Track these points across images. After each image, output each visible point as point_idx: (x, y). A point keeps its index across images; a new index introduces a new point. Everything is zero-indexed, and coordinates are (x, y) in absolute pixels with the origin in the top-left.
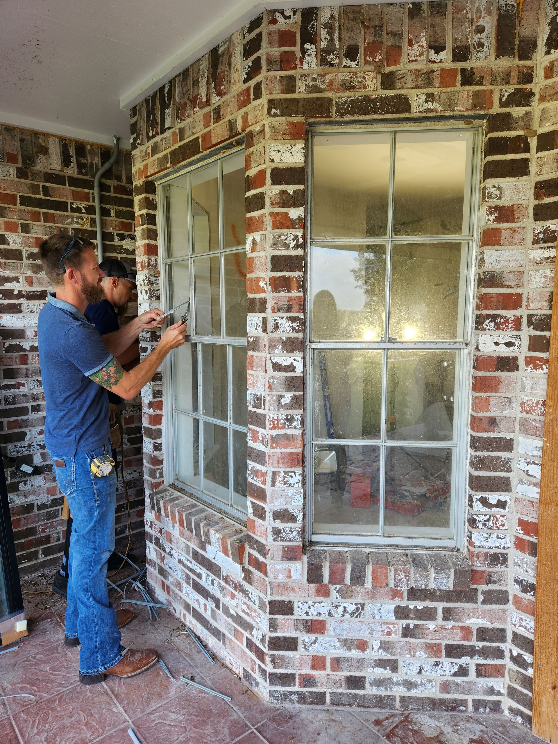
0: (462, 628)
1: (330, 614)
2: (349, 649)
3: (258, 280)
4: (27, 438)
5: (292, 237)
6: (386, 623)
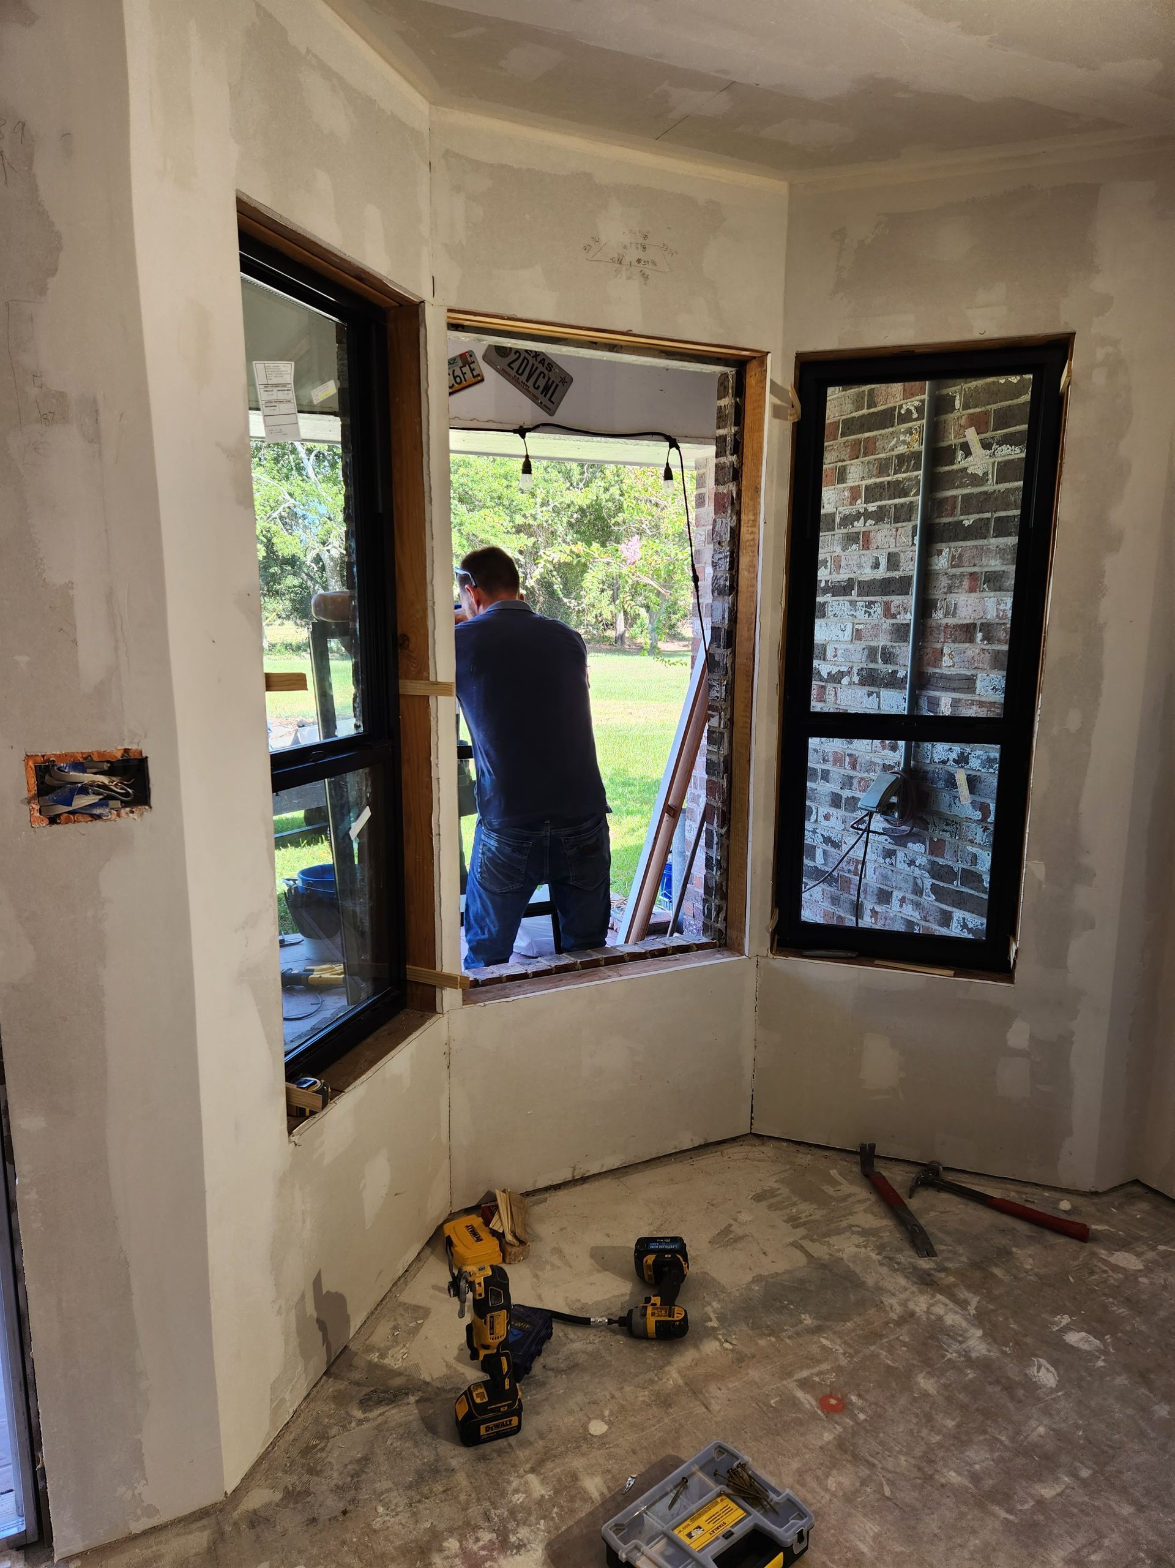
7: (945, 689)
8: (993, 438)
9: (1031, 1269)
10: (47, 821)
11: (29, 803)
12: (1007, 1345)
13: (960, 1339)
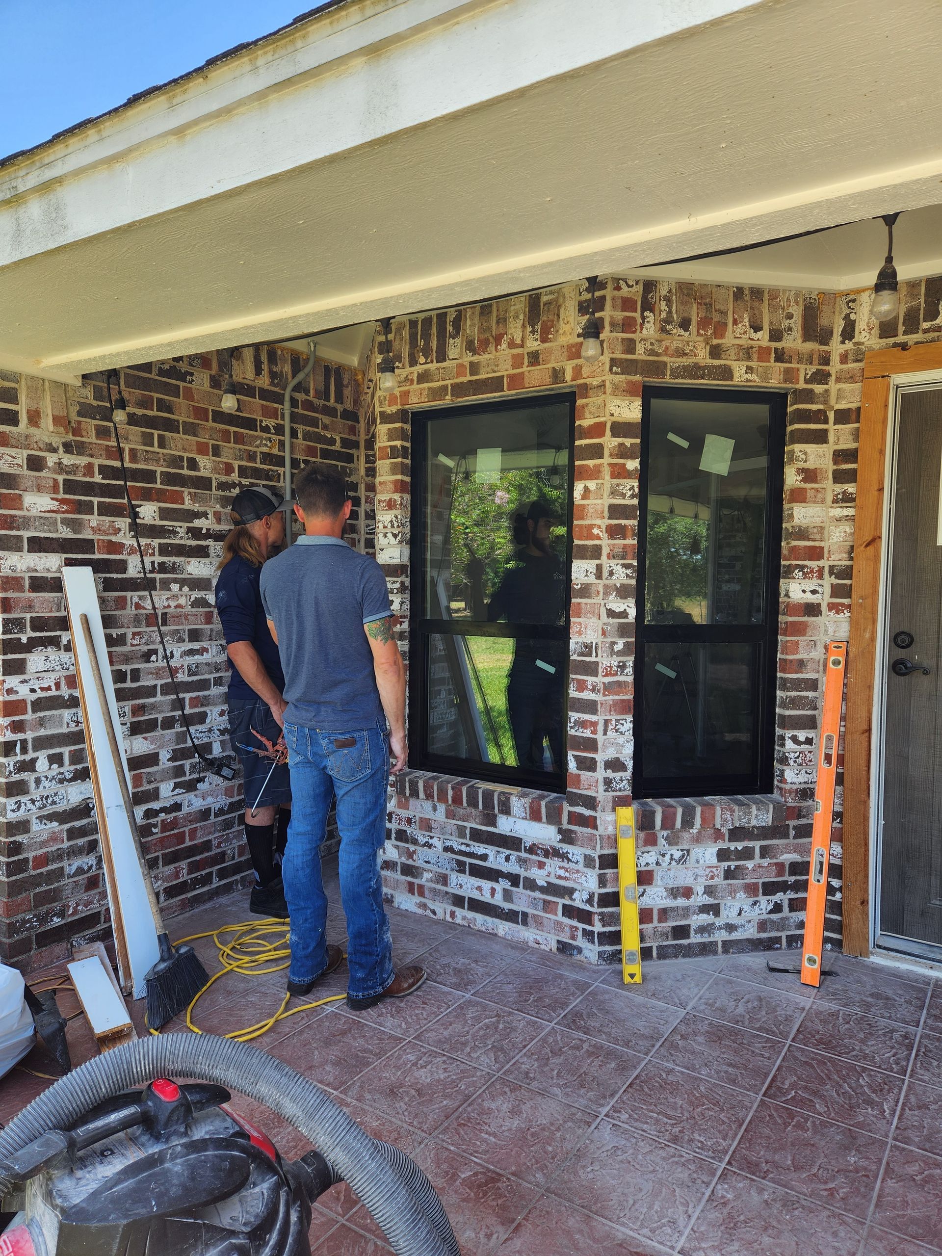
0: (776, 864)
1: (658, 863)
2: (675, 898)
3: (591, 527)
4: (208, 721)
5: (629, 487)
6: (710, 867)
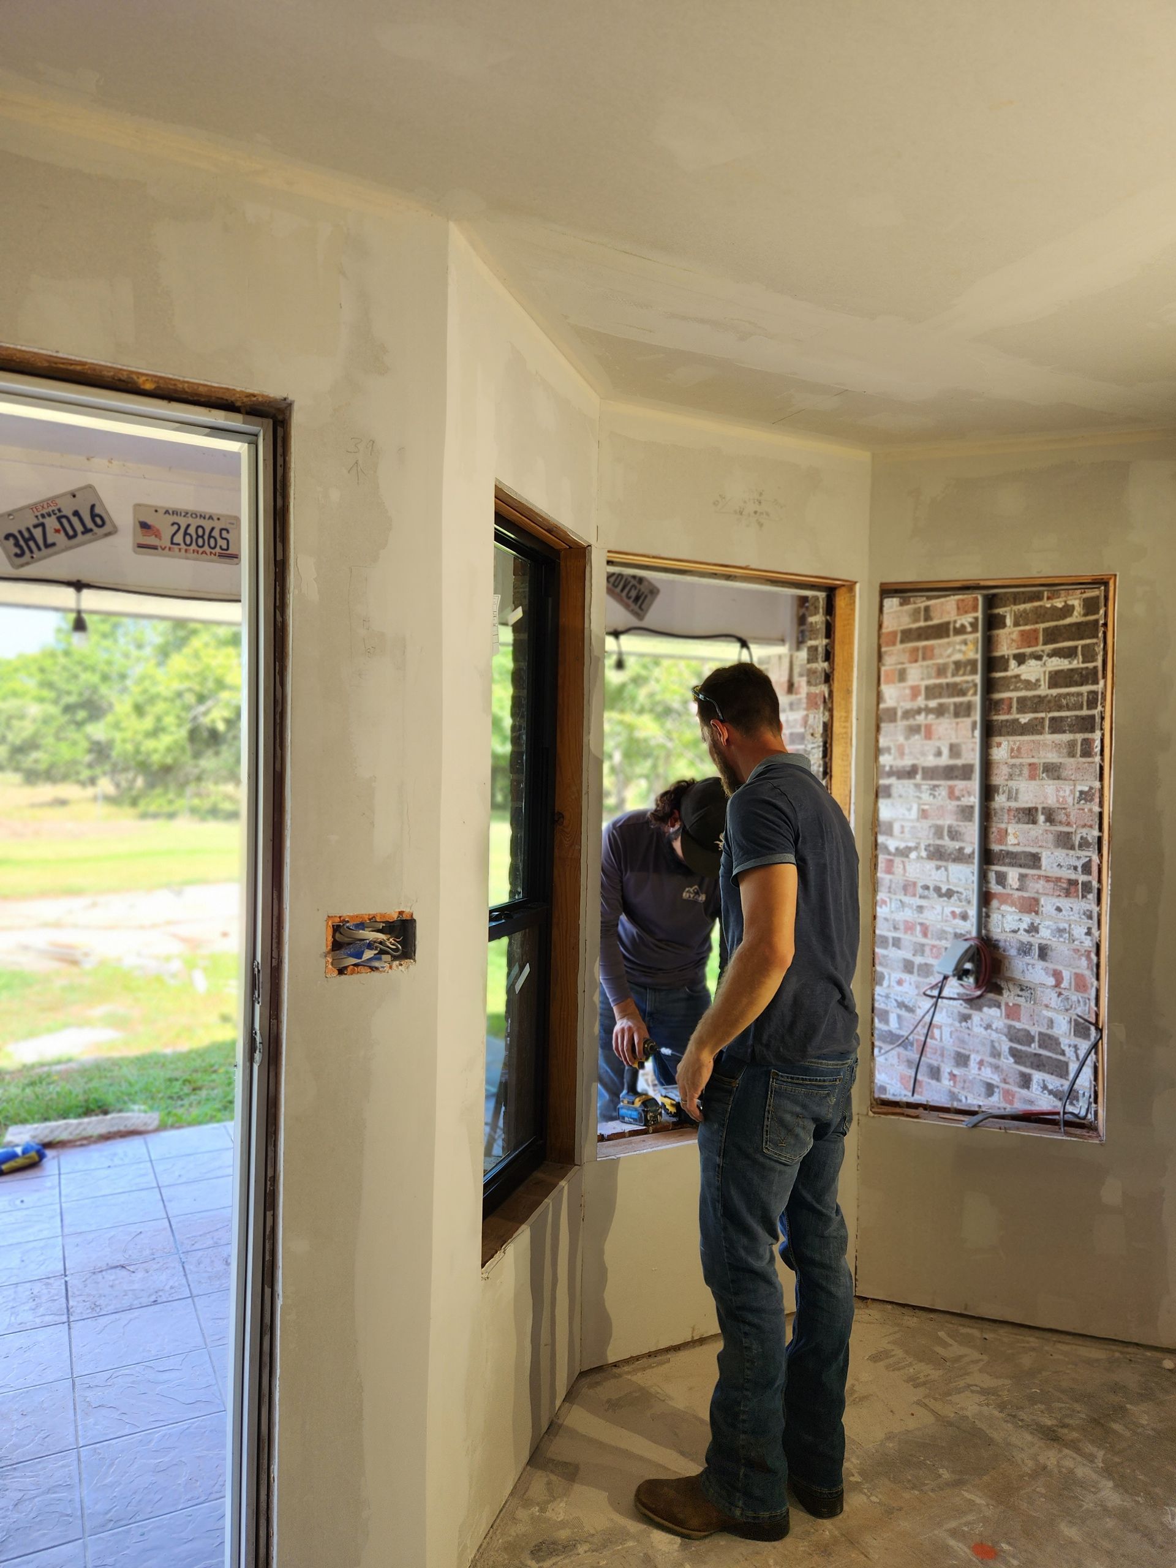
7: (1012, 865)
8: (1043, 651)
9: (1148, 1425)
10: (337, 972)
11: (326, 956)
12: (1138, 1495)
13: (1093, 1490)
